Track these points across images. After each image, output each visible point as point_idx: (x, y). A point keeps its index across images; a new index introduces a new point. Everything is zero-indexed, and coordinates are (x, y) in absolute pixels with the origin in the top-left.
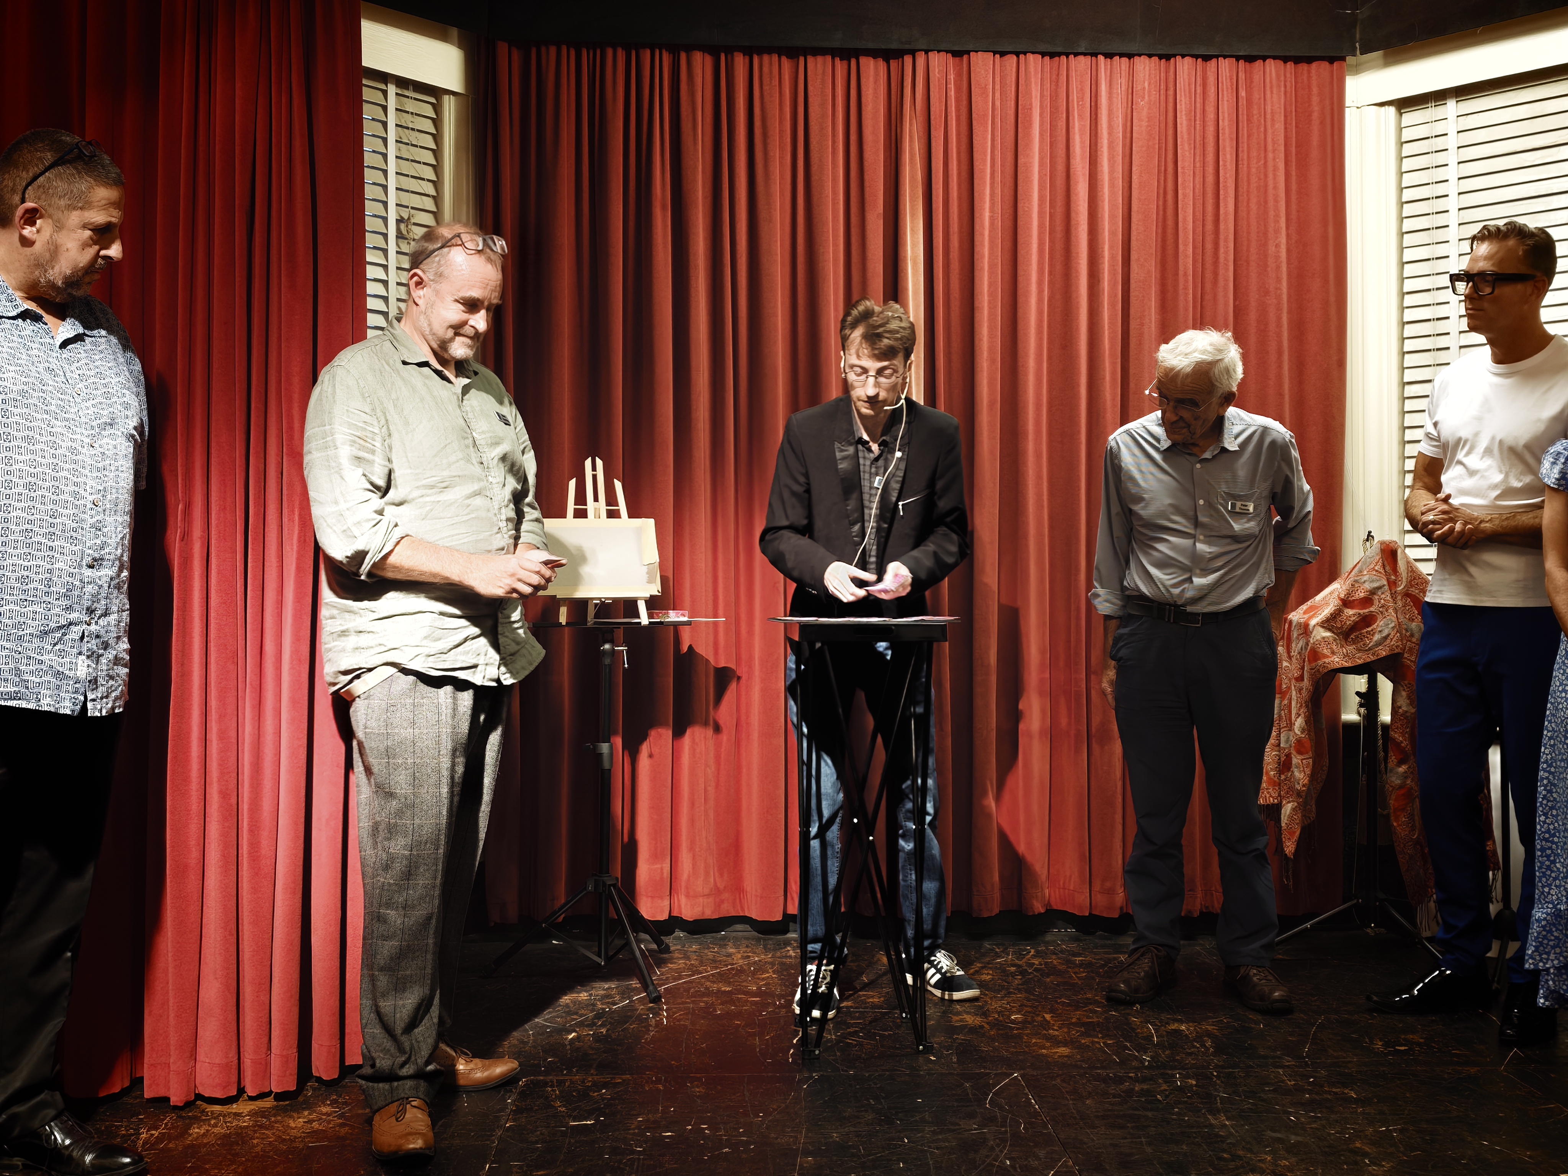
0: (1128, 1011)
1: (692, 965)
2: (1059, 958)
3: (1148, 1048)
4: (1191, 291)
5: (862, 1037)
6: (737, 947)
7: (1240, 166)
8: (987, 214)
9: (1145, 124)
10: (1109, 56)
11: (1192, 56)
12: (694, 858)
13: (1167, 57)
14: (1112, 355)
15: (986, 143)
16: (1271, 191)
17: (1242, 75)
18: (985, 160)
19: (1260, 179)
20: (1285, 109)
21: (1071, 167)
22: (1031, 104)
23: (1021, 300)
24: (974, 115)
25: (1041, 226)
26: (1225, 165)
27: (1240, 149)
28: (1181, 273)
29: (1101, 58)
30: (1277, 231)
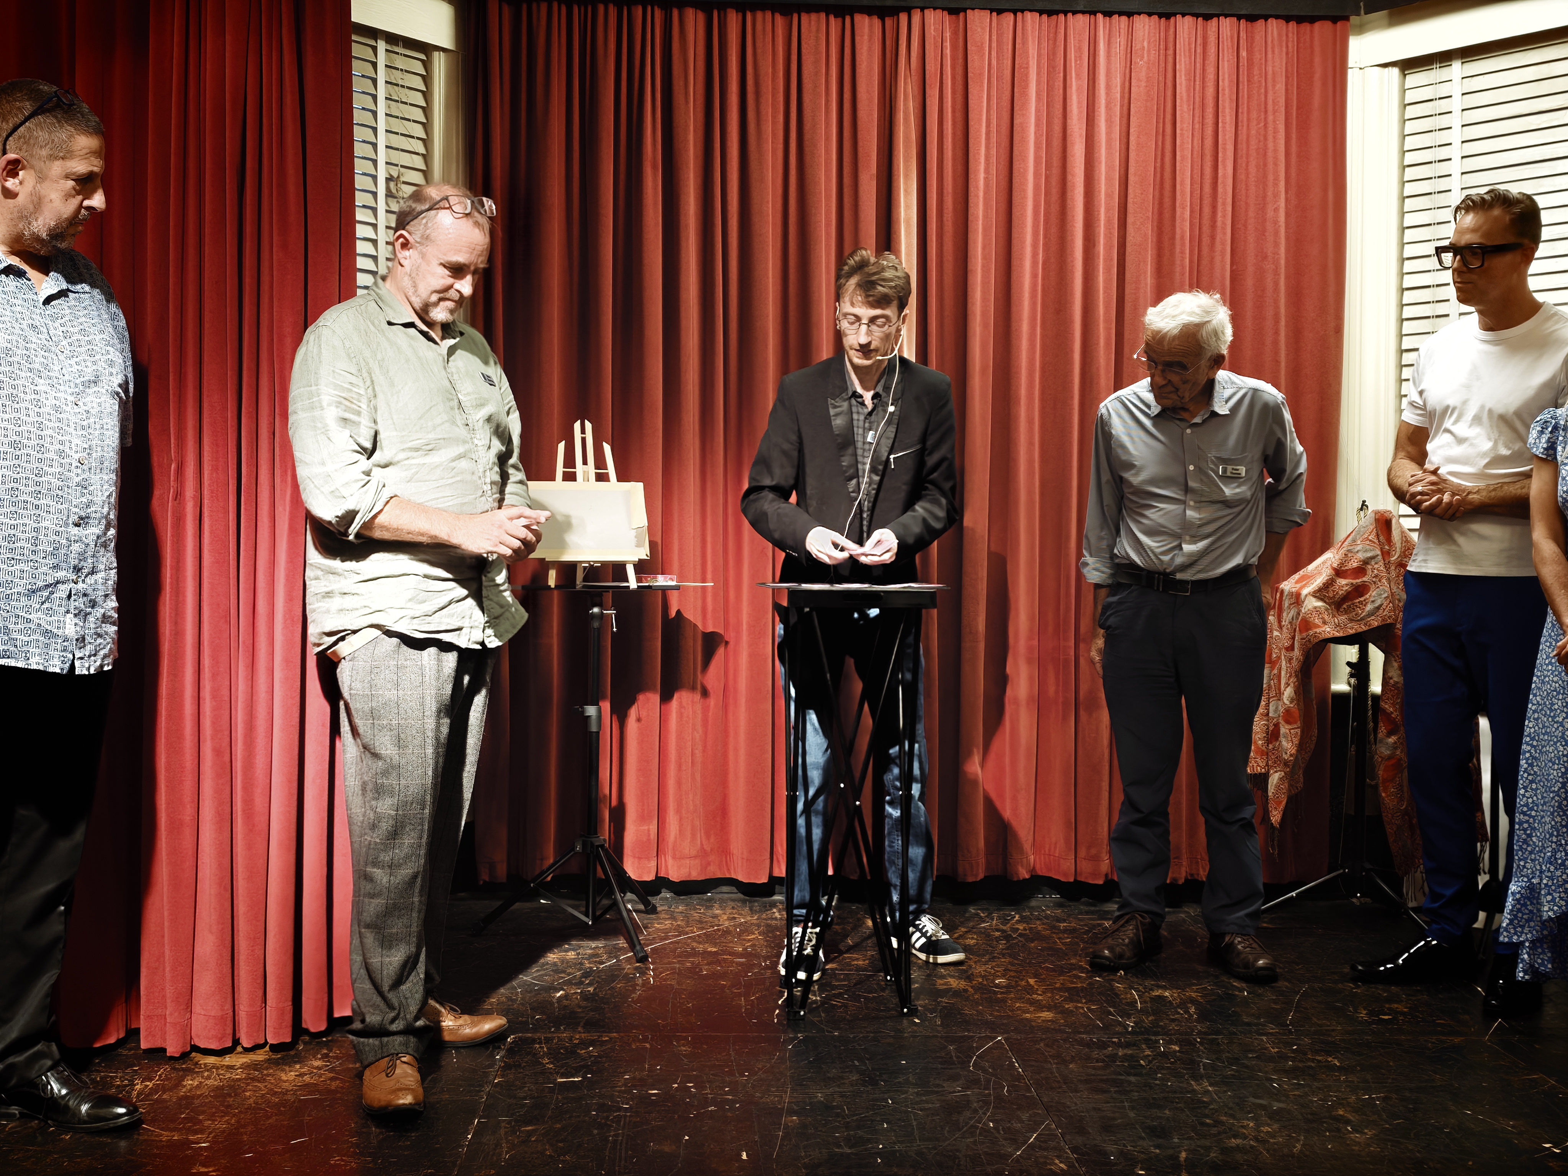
0: (1112, 977)
1: (678, 925)
2: (1043, 924)
3: (1132, 1014)
4: (1188, 255)
5: (847, 999)
6: (723, 909)
7: (1240, 128)
8: (982, 175)
9: (1143, 84)
10: (1108, 14)
11: (1193, 15)
12: (681, 819)
13: (1167, 16)
14: (1107, 321)
15: (982, 102)
16: (1270, 154)
17: (1243, 35)
18: (980, 120)
19: (1259, 141)
20: (1287, 71)
21: (1068, 128)
22: (1028, 63)
23: (1015, 262)
24: (970, 75)
25: (1037, 187)
26: (1224, 127)
27: (1240, 111)
28: (1178, 236)
29: (1100, 16)
30: (1276, 195)
